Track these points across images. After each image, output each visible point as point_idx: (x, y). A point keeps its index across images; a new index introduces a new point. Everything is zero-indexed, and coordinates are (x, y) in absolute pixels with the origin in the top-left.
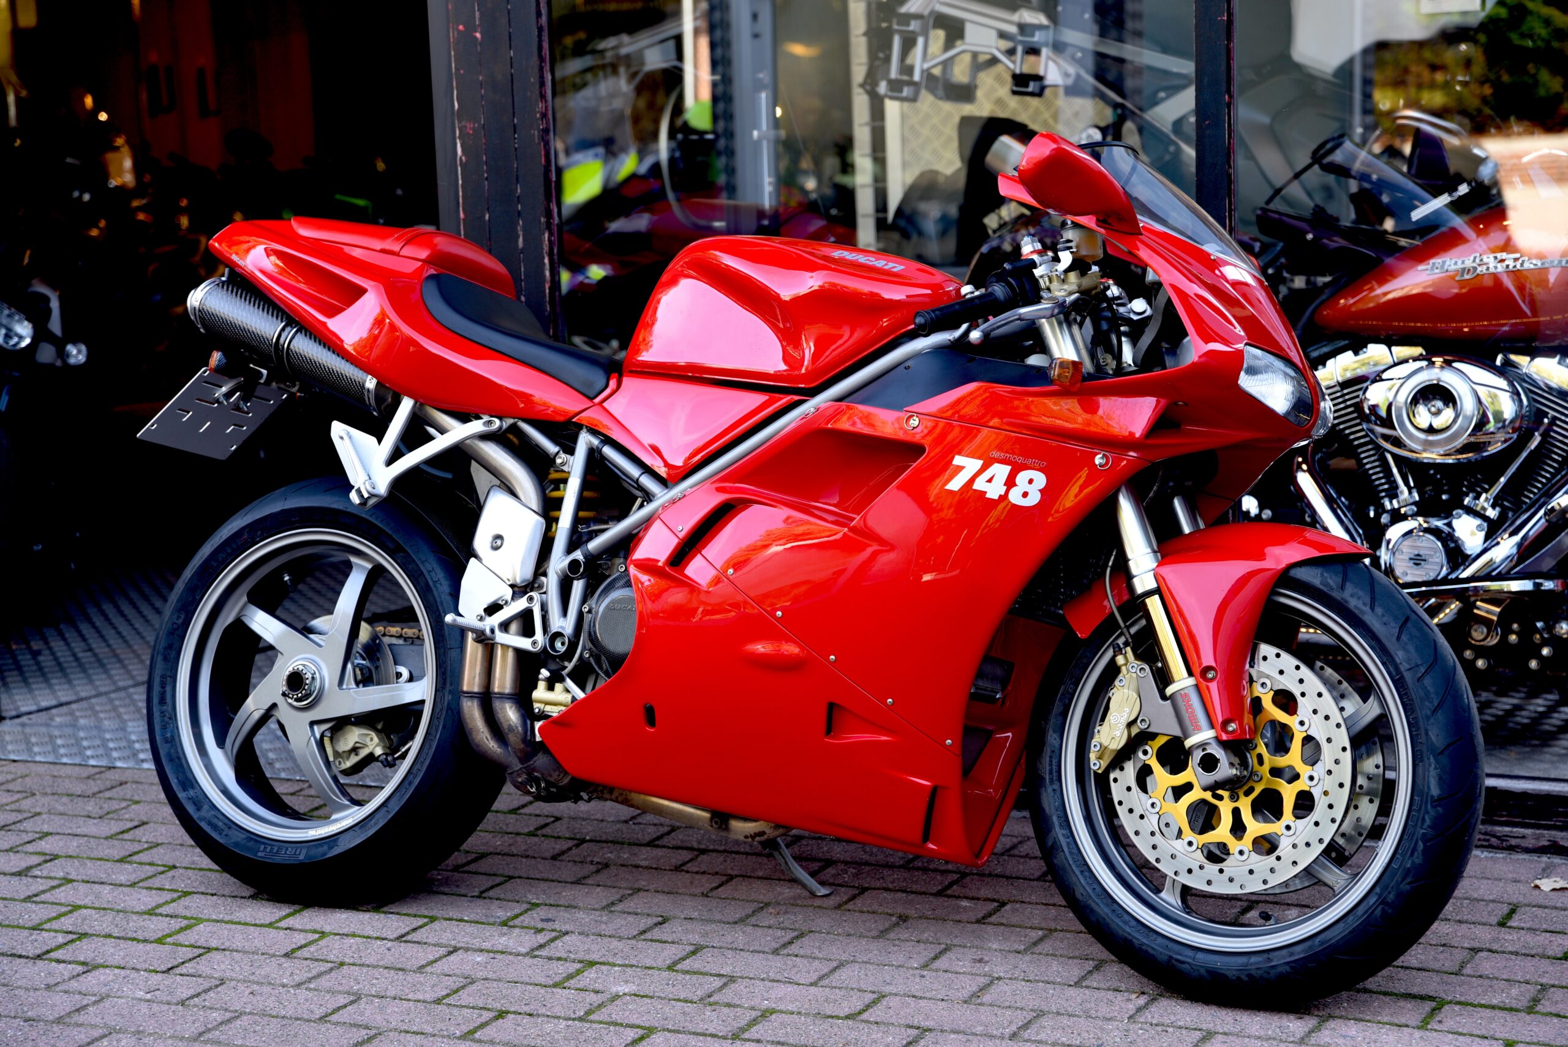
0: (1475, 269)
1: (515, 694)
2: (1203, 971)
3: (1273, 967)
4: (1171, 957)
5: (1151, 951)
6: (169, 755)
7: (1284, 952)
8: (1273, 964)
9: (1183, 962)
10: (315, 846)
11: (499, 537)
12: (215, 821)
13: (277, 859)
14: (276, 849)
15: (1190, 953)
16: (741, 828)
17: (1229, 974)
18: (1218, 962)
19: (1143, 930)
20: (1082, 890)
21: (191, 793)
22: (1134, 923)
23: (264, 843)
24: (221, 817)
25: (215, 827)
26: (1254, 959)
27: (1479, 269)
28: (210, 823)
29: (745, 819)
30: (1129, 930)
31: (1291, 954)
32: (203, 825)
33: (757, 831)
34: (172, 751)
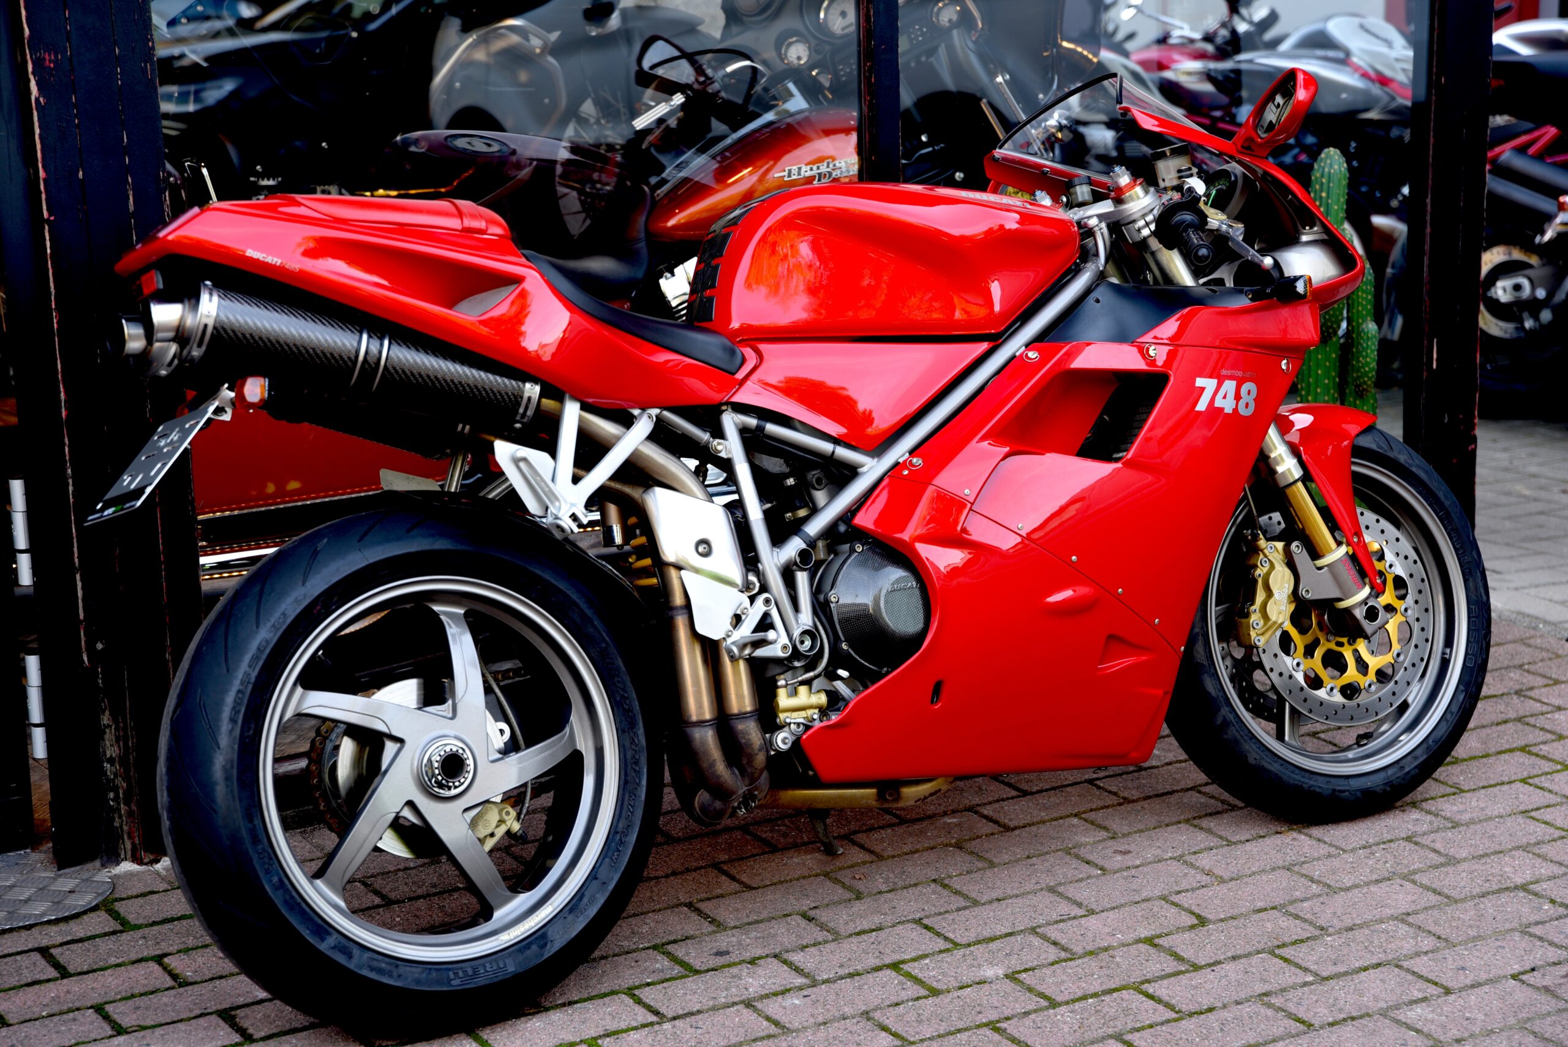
0: (830, 174)
1: (756, 710)
2: (1359, 794)
3: (1408, 773)
4: (1334, 790)
5: (1318, 790)
6: (286, 902)
7: (1409, 758)
8: (1407, 770)
9: (1344, 791)
10: (520, 951)
11: (704, 542)
12: (375, 964)
13: (480, 981)
14: (470, 972)
15: (1341, 781)
16: (911, 793)
17: (1378, 789)
18: (1368, 783)
19: (1307, 775)
20: (1255, 755)
21: (331, 940)
22: (1297, 771)
23: (449, 970)
24: (380, 957)
25: (380, 971)
26: (1390, 772)
27: (834, 174)
28: (372, 969)
29: (917, 782)
30: (1297, 778)
31: (1416, 758)
32: (365, 972)
33: (933, 791)
34: (288, 897)
